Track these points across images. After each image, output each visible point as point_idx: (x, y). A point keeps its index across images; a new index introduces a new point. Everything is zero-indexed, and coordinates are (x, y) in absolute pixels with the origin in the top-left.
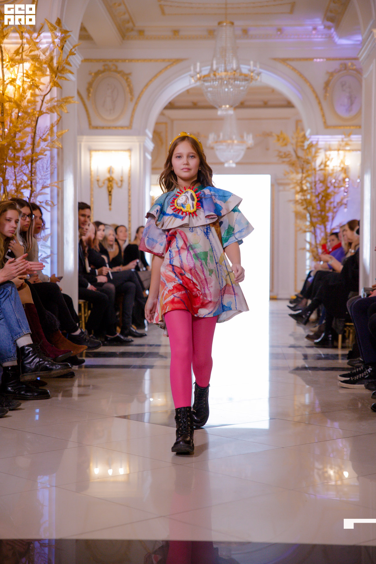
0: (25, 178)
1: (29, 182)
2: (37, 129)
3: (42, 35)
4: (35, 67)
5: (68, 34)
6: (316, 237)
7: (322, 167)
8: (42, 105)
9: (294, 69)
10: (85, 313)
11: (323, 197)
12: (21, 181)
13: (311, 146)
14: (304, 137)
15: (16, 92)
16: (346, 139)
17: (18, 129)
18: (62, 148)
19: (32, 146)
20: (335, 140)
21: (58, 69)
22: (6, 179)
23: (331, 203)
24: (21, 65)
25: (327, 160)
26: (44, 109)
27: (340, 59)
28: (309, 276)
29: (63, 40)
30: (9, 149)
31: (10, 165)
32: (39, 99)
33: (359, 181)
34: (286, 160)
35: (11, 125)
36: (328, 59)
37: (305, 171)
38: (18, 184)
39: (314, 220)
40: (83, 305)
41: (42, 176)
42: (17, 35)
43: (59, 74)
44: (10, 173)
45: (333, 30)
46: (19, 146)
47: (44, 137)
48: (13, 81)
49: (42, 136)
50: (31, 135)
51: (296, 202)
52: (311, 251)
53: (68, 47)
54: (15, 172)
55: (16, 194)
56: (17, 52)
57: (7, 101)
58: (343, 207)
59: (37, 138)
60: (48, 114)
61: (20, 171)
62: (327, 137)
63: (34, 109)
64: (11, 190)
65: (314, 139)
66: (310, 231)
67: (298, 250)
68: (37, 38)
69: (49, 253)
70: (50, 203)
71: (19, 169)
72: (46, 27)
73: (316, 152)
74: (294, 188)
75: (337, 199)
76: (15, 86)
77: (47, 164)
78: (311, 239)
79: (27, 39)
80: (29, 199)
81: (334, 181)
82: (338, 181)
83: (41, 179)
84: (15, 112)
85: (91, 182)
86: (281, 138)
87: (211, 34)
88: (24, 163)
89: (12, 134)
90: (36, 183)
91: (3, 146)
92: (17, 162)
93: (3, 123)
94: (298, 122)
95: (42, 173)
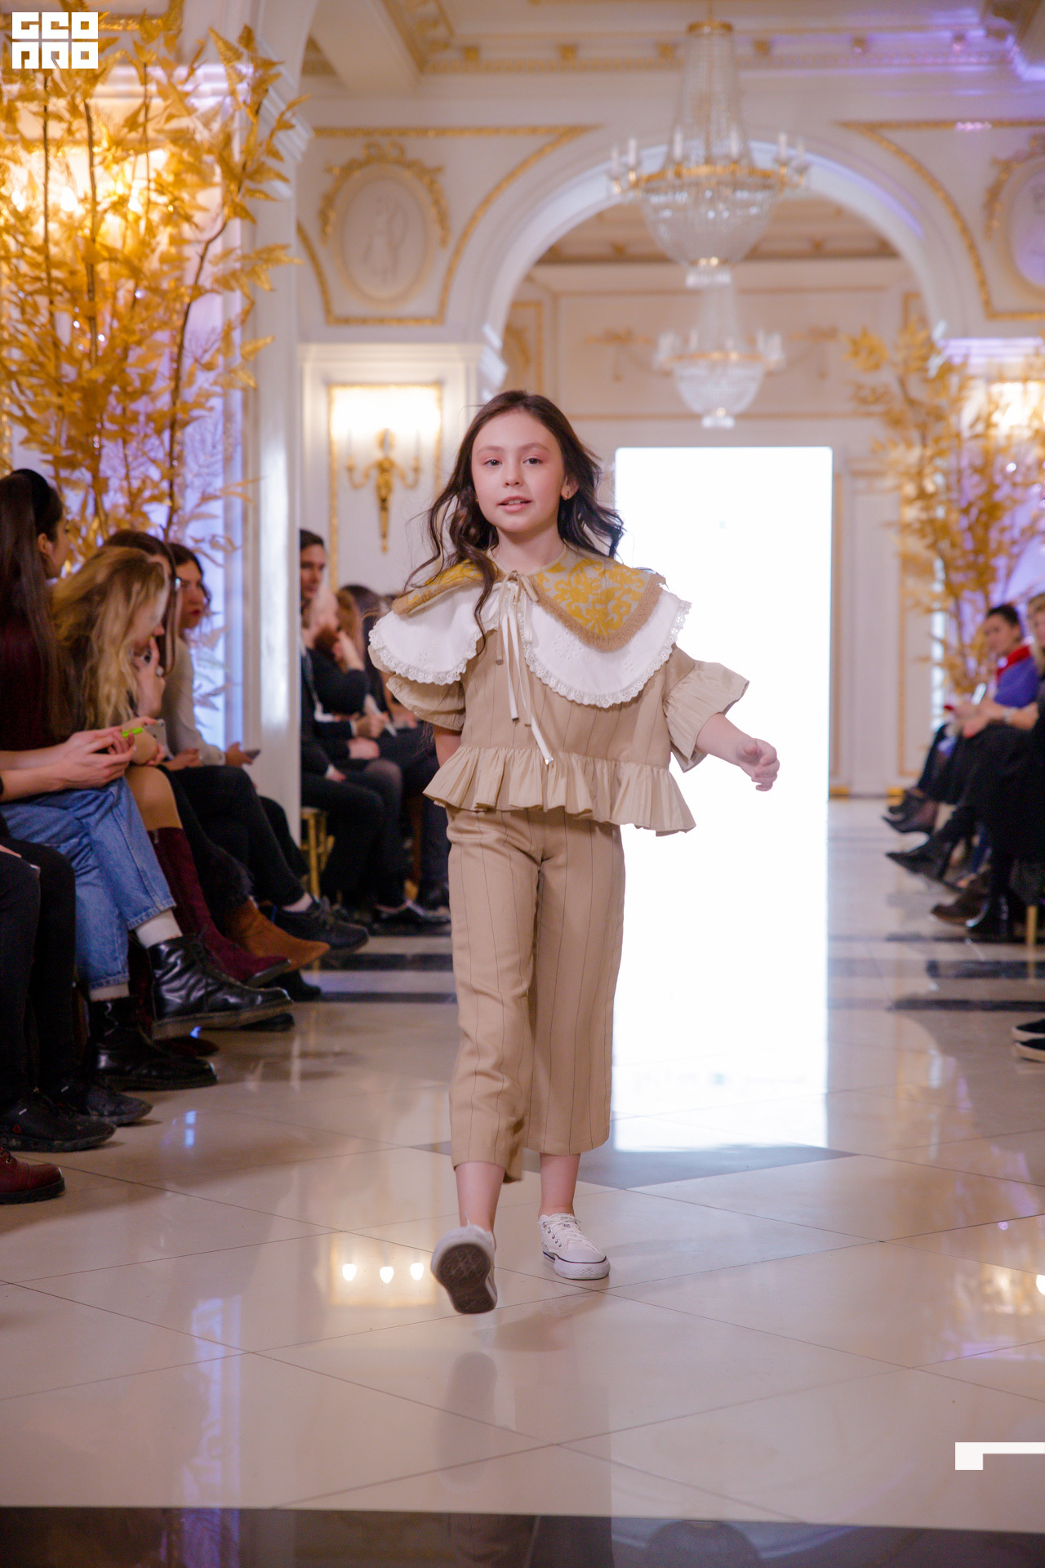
0: (155, 473)
1: (165, 485)
2: (188, 336)
3: (200, 72)
4: (181, 161)
5: (273, 71)
6: (960, 626)
7: (980, 428)
8: (200, 268)
9: (900, 152)
10: (318, 844)
11: (981, 512)
12: (144, 482)
13: (947, 369)
14: (930, 347)
15: (129, 233)
17: (136, 338)
18: (256, 390)
19: (172, 384)
20: (1015, 351)
21: (244, 168)
22: (101, 475)
23: (1003, 530)
24: (142, 158)
25: (992, 407)
26: (206, 281)
27: (1031, 123)
28: (941, 735)
29: (259, 88)
30: (110, 392)
31: (112, 436)
32: (192, 252)
34: (878, 408)
35: (116, 324)
36: (998, 123)
37: (930, 442)
38: (134, 491)
39: (957, 577)
40: (312, 823)
41: (200, 466)
42: (131, 72)
43: (247, 184)
44: (111, 456)
45: (1010, 41)
46: (137, 383)
47: (207, 358)
48: (120, 205)
49: (202, 357)
50: (171, 353)
51: (905, 528)
52: (948, 665)
53: (273, 106)
54: (126, 456)
55: (128, 517)
56: (132, 122)
57: (105, 259)
58: (1037, 541)
59: (187, 362)
60: (218, 293)
61: (140, 453)
62: (994, 345)
63: (179, 280)
64: (115, 506)
65: (956, 349)
66: (944, 610)
67: (910, 661)
68: (186, 80)
69: (219, 681)
70: (222, 541)
71: (138, 449)
72: (212, 49)
73: (962, 387)
74: (899, 487)
76: (125, 217)
77: (214, 434)
78: (946, 630)
79: (158, 83)
80: (166, 531)
81: (1011, 467)
82: (1023, 469)
83: (198, 475)
84: (125, 289)
85: (331, 473)
86: (864, 348)
87: (667, 54)
88: (150, 429)
89: (119, 351)
90: (185, 486)
91: (93, 382)
92: (133, 429)
93: (92, 320)
94: (910, 299)
95: (202, 459)
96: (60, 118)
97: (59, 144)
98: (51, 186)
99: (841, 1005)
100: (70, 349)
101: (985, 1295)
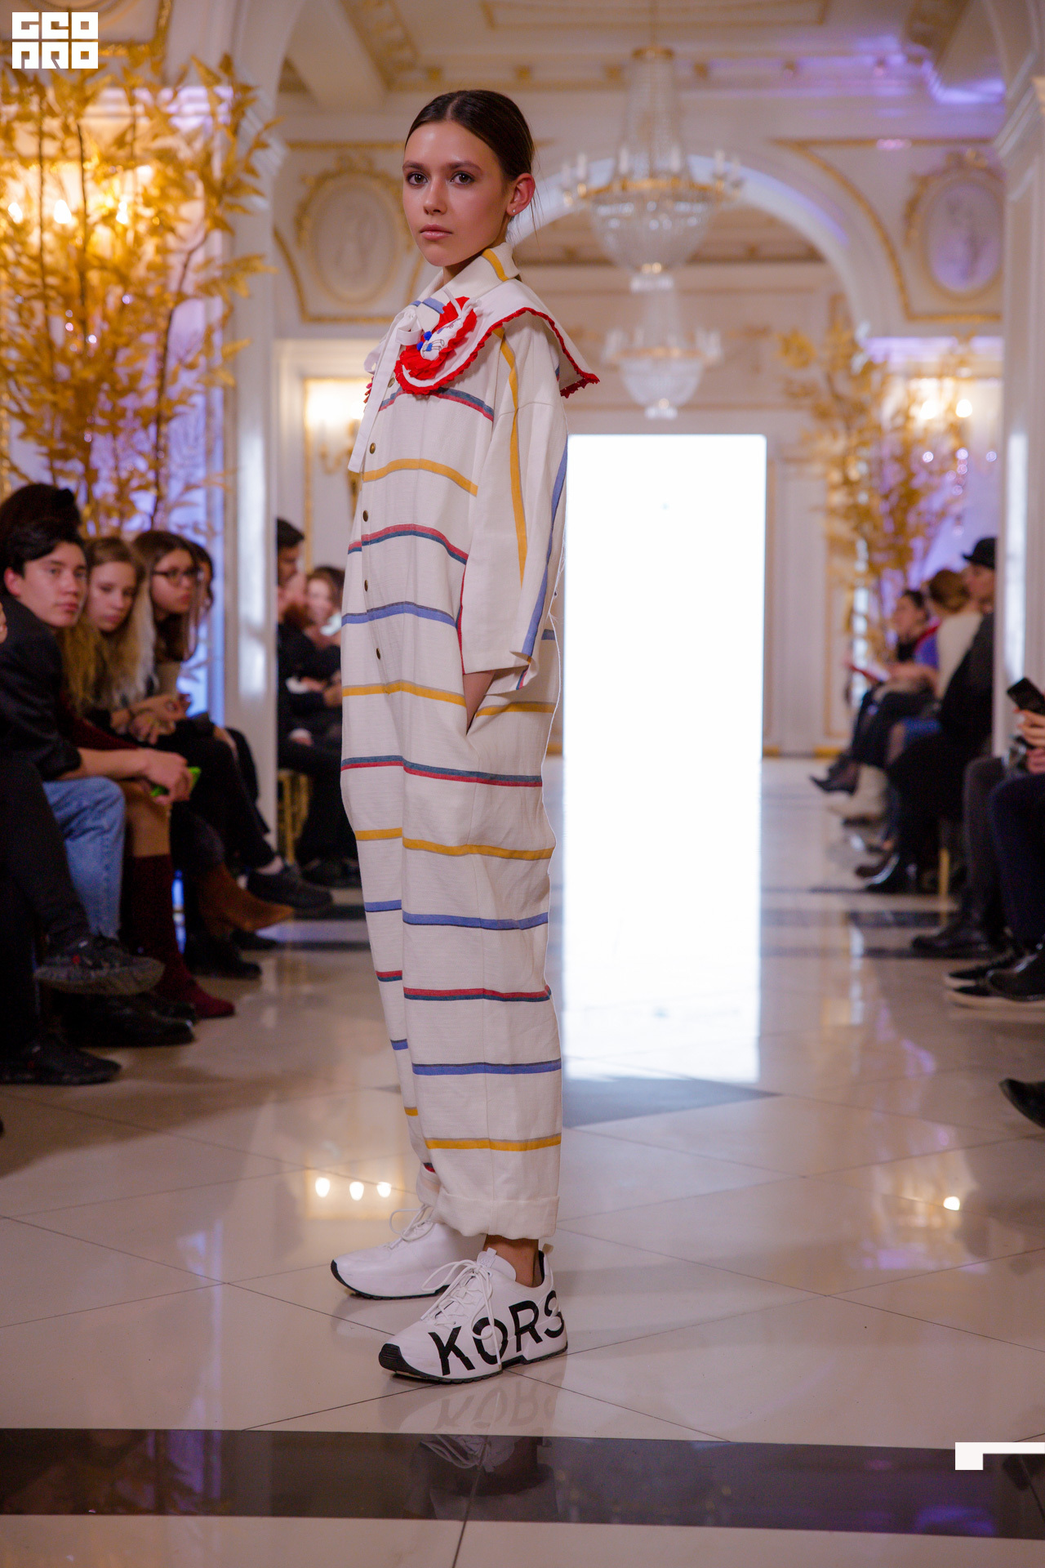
0: (142, 464)
1: (151, 476)
2: (172, 337)
3: (185, 93)
4: (166, 177)
5: (251, 94)
6: (881, 601)
7: (899, 421)
8: (183, 276)
9: (827, 167)
10: (293, 802)
11: (901, 497)
12: (132, 473)
13: (870, 366)
14: (854, 347)
15: (118, 243)
16: (961, 350)
17: (123, 340)
18: (235, 388)
19: (158, 383)
20: (933, 350)
21: (224, 183)
22: (92, 465)
23: (920, 514)
24: (129, 175)
25: (910, 402)
26: (189, 288)
27: (946, 141)
29: (238, 110)
30: (99, 390)
31: (102, 430)
32: (176, 261)
33: (992, 456)
34: (807, 402)
35: (106, 327)
36: (917, 141)
37: (854, 433)
38: (123, 480)
39: (879, 557)
40: (287, 783)
41: (184, 458)
42: (119, 94)
43: (227, 199)
44: (102, 449)
45: (927, 66)
46: (125, 382)
47: (189, 359)
48: (109, 218)
49: (185, 357)
50: (157, 353)
51: (831, 512)
52: (870, 637)
53: (251, 125)
54: (115, 449)
55: (117, 504)
56: (120, 142)
57: (94, 267)
59: (172, 363)
60: (200, 298)
61: (128, 446)
62: (912, 345)
63: (164, 287)
64: (105, 495)
65: (878, 348)
66: (867, 587)
68: (170, 102)
70: (203, 527)
71: (126, 442)
72: (195, 73)
73: (883, 383)
74: (825, 475)
75: (936, 502)
76: (113, 228)
77: (196, 429)
78: (869, 606)
79: (145, 104)
80: (152, 518)
81: (928, 457)
82: (939, 459)
83: (182, 466)
84: (115, 295)
85: (306, 460)
86: (792, 345)
87: (615, 76)
88: (138, 423)
89: (108, 352)
90: (169, 477)
91: (85, 381)
92: (121, 423)
93: (83, 324)
94: (836, 301)
95: (185, 451)
96: (53, 137)
97: (53, 160)
98: (46, 200)
99: (774, 953)
100: (63, 350)
101: (899, 1208)
